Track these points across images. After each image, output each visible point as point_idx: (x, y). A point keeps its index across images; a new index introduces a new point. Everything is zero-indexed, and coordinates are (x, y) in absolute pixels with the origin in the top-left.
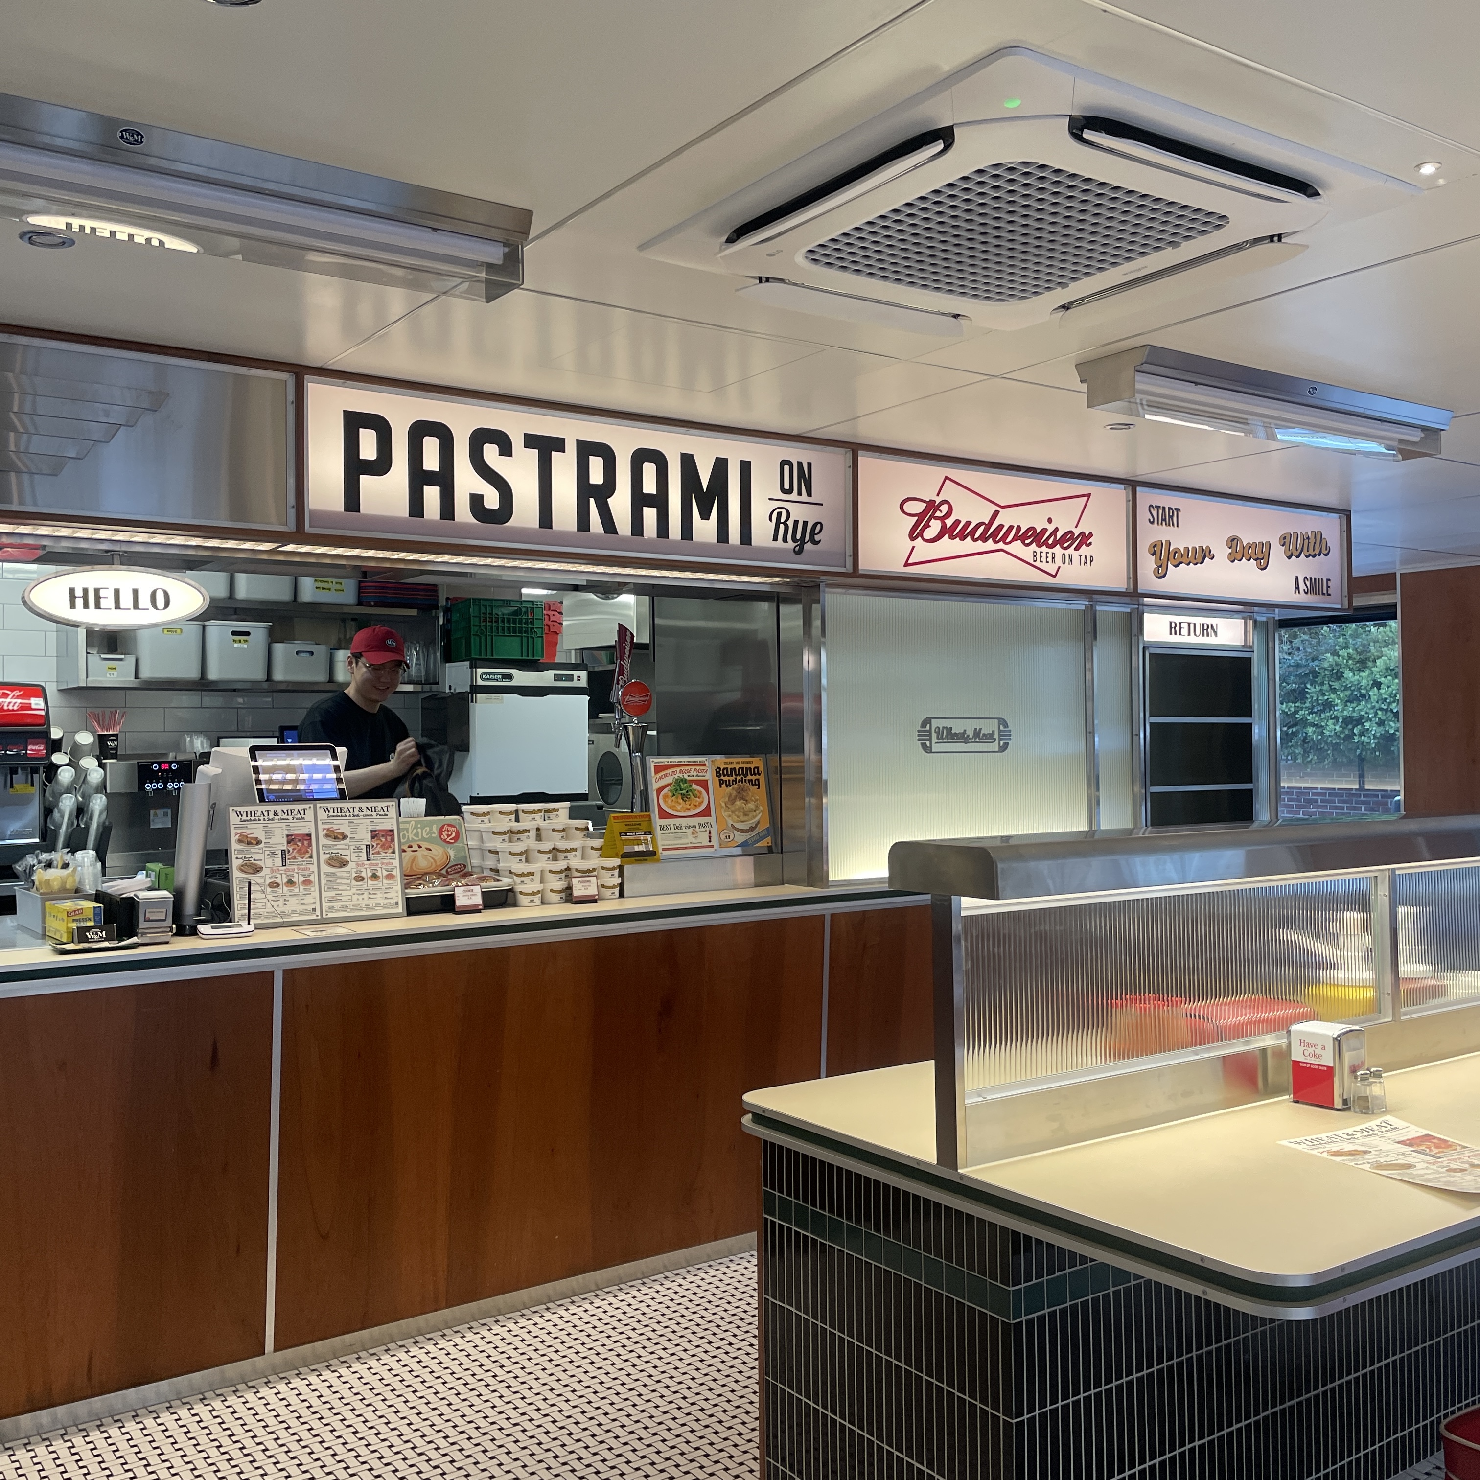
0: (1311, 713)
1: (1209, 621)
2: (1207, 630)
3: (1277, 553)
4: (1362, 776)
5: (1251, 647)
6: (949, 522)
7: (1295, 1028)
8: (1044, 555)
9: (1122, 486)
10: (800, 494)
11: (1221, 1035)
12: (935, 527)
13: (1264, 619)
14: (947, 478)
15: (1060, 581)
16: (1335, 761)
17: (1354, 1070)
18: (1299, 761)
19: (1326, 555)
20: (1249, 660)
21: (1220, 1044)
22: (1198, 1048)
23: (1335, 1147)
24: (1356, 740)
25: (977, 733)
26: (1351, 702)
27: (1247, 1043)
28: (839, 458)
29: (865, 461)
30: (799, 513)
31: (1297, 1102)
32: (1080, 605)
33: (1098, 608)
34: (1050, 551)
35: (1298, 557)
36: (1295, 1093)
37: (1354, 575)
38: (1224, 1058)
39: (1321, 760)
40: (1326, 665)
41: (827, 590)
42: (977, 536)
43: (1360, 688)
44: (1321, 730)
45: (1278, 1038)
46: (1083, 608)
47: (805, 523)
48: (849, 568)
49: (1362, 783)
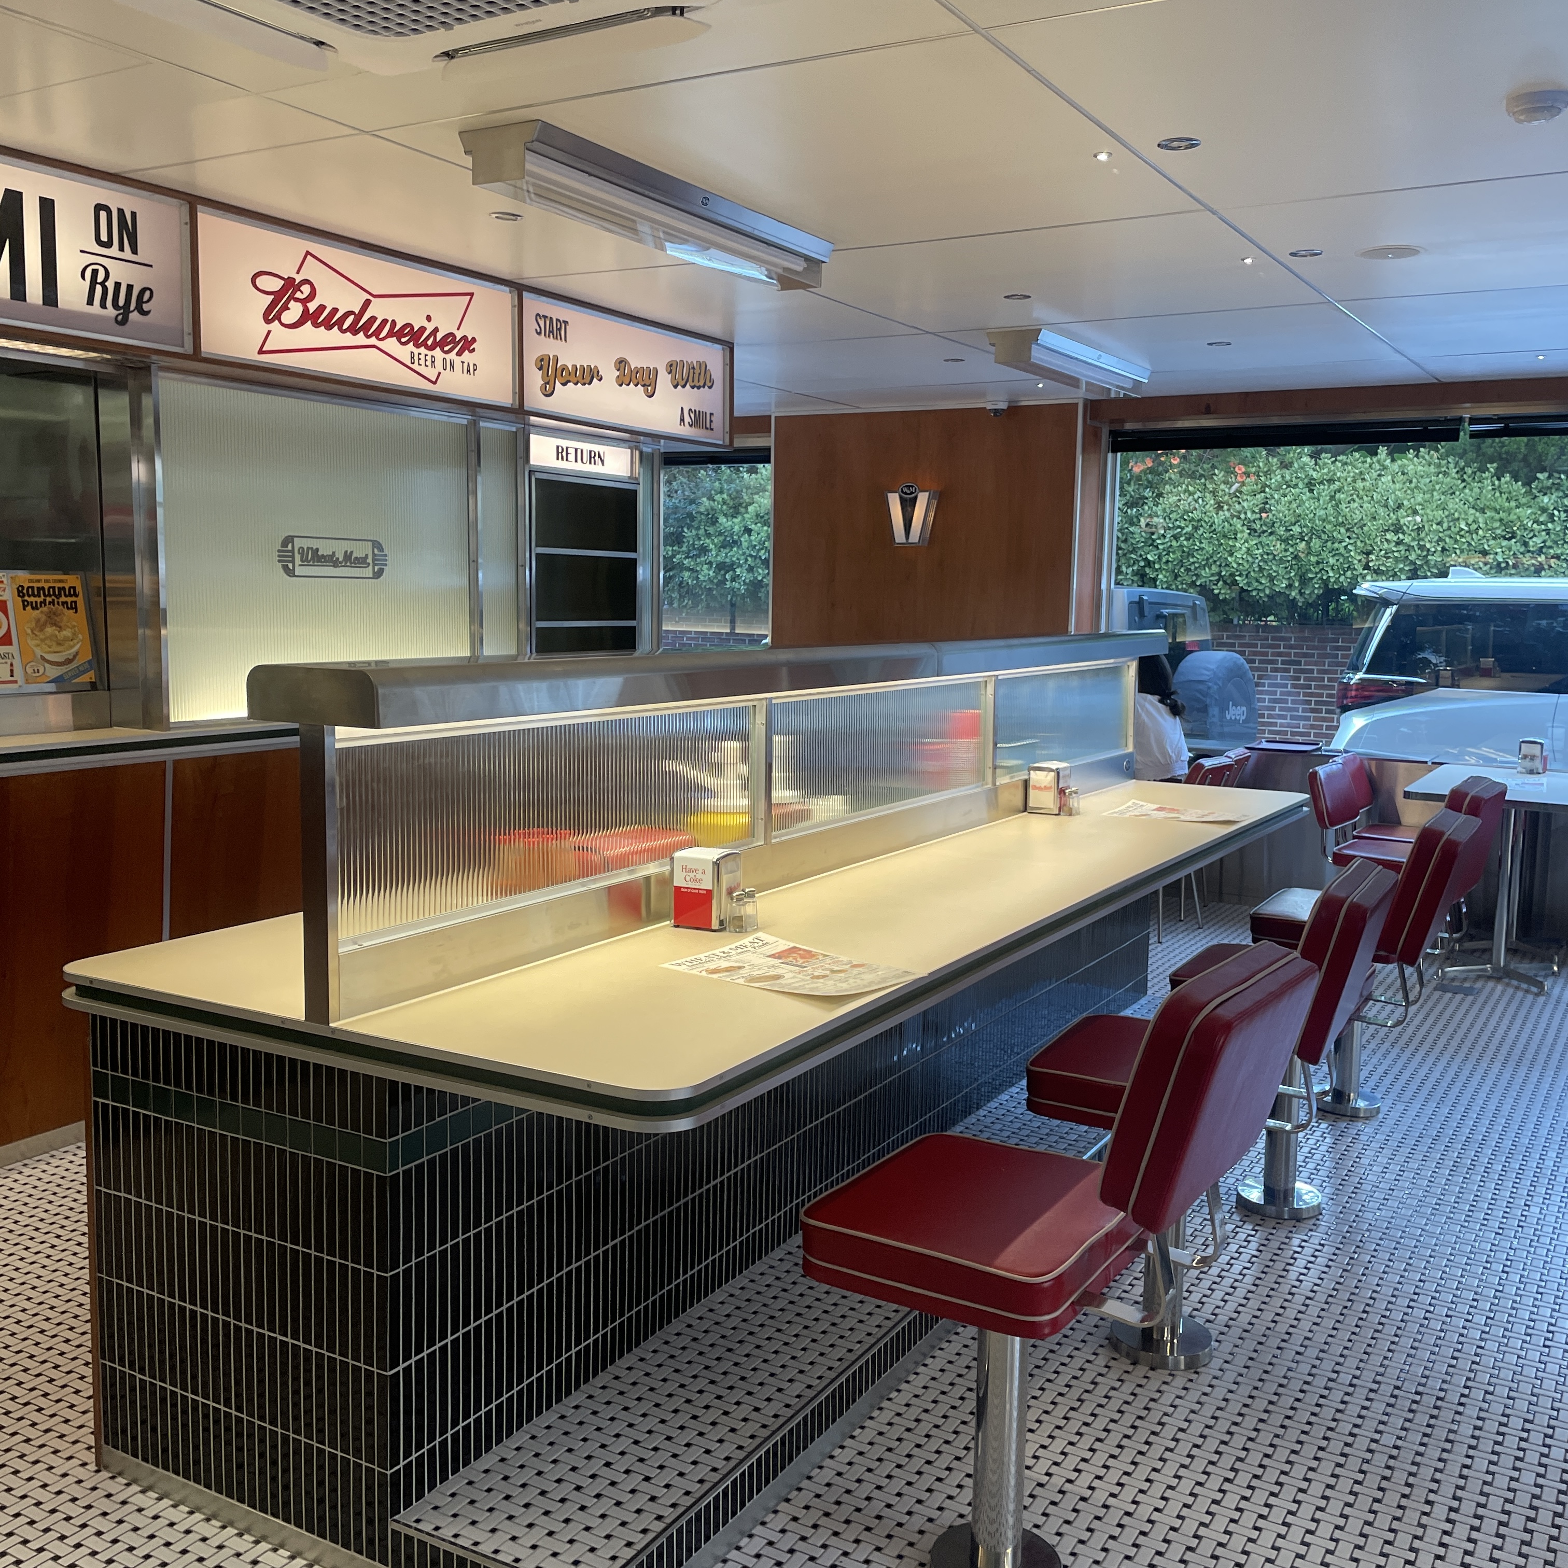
0: (687, 557)
1: (596, 448)
2: (594, 457)
3: (664, 380)
4: (733, 622)
5: (636, 479)
6: (312, 306)
7: (678, 854)
8: (422, 357)
9: (507, 289)
10: (121, 249)
11: (608, 865)
12: (294, 312)
13: (649, 450)
14: (308, 253)
15: (438, 389)
16: (708, 606)
17: (730, 892)
18: (675, 605)
19: (710, 387)
20: (635, 492)
21: (607, 874)
22: (585, 880)
23: (712, 966)
24: (728, 584)
25: (348, 556)
26: (724, 547)
27: (632, 872)
28: (174, 211)
29: (206, 219)
30: (120, 273)
31: (678, 926)
32: (462, 419)
33: (482, 424)
34: (430, 353)
35: (684, 386)
36: (676, 918)
37: (736, 414)
38: (609, 889)
39: (695, 605)
40: (702, 509)
41: (160, 374)
42: (345, 327)
43: (732, 535)
44: (695, 575)
45: (661, 865)
46: (465, 422)
47: (130, 288)
48: (188, 348)
49: (733, 628)
